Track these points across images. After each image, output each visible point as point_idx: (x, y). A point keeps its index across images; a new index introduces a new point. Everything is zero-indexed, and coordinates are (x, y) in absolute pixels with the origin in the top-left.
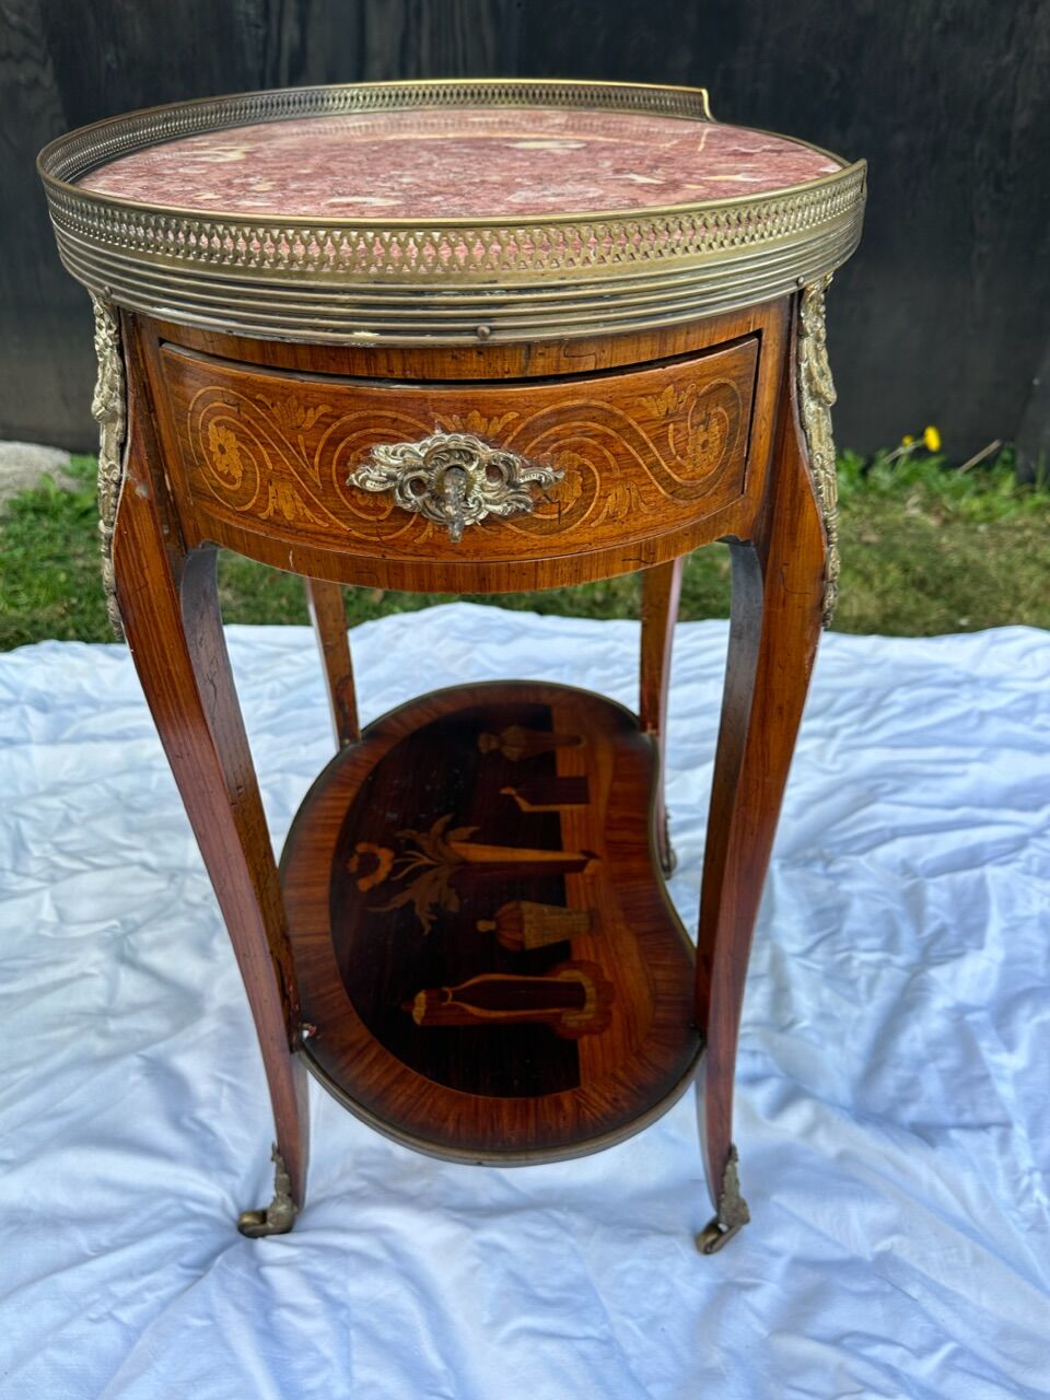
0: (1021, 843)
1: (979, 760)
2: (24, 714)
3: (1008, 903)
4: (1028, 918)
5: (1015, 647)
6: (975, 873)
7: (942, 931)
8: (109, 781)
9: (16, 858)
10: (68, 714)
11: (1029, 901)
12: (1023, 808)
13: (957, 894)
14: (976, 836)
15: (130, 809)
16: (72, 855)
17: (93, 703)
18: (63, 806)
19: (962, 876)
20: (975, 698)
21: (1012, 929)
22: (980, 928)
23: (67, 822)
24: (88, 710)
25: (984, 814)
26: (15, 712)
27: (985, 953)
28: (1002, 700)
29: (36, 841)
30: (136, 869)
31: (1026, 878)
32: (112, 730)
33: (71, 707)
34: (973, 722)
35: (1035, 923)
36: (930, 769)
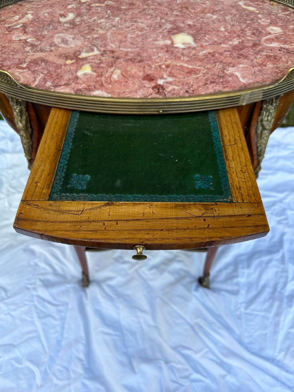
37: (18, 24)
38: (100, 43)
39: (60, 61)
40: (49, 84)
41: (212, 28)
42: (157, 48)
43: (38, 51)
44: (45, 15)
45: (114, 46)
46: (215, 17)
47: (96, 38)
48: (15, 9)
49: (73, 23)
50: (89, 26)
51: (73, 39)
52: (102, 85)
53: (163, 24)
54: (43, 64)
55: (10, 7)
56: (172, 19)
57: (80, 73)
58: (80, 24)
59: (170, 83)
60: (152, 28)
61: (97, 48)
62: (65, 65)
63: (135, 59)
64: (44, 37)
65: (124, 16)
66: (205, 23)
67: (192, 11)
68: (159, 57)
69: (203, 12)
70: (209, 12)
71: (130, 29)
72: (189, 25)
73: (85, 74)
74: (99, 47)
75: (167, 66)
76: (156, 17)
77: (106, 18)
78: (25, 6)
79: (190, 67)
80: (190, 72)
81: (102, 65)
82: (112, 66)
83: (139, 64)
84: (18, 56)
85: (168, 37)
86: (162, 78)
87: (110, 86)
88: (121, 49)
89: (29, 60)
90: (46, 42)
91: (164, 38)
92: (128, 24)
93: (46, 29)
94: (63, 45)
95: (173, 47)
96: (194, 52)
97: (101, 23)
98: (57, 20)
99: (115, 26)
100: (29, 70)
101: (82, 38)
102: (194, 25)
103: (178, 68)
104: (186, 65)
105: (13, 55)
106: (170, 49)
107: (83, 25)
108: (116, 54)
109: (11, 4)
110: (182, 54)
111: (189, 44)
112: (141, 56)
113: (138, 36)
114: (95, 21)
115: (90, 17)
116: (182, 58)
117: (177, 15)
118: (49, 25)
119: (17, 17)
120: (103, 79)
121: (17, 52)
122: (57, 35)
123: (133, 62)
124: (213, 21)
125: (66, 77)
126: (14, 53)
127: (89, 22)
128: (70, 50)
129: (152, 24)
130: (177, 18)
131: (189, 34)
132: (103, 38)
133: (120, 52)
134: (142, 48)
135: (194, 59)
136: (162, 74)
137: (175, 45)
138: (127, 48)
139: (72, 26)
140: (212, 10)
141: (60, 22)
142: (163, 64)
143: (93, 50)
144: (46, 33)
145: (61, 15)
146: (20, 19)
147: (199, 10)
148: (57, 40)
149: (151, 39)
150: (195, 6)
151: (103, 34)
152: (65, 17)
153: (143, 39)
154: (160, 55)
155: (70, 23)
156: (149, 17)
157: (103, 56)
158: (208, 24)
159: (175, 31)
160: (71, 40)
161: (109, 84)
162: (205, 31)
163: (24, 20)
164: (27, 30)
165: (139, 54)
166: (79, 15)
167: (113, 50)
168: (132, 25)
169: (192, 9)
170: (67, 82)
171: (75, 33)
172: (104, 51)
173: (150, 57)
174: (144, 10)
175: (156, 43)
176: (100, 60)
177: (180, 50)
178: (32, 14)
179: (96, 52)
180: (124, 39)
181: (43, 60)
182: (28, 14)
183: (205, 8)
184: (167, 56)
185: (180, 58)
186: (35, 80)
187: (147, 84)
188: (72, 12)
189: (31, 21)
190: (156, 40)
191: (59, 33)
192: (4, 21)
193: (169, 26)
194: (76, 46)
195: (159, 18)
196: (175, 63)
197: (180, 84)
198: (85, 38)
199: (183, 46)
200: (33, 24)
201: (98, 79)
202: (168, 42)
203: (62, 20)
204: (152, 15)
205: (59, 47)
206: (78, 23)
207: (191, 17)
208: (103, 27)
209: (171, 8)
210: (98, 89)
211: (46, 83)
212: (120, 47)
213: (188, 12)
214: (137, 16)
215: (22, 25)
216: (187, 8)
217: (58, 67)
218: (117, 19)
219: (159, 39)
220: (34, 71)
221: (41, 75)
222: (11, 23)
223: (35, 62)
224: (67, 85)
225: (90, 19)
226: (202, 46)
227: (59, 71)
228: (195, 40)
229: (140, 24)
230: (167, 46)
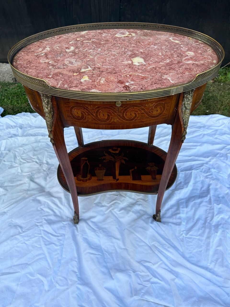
0: (202, 165)
1: (199, 146)
3: (196, 178)
4: (199, 181)
5: (216, 119)
6: (191, 171)
7: (181, 183)
11: (200, 178)
12: (205, 157)
13: (186, 176)
14: (193, 163)
19: (187, 172)
20: (204, 131)
21: (195, 183)
22: (188, 183)
25: (197, 158)
27: (188, 188)
28: (209, 131)
31: (201, 173)
34: (201, 136)
35: (200, 182)
36: (189, 147)
37: (42, 53)
38: (92, 64)
39: (71, 74)
40: (66, 86)
41: (154, 54)
42: (124, 66)
43: (57, 69)
44: (57, 48)
45: (99, 65)
46: (156, 47)
47: (89, 61)
48: (38, 45)
49: (73, 52)
50: (84, 54)
51: (76, 61)
52: (95, 86)
53: (126, 52)
54: (61, 75)
55: (35, 43)
56: (131, 49)
57: (82, 80)
58: (78, 53)
59: (133, 84)
60: (120, 54)
61: (90, 66)
62: (73, 76)
63: (112, 72)
64: (59, 60)
65: (103, 48)
66: (150, 51)
67: (143, 44)
68: (125, 70)
69: (149, 44)
70: (152, 45)
71: (107, 55)
72: (141, 52)
73: (85, 81)
74: (91, 66)
75: (130, 76)
76: (122, 48)
77: (93, 49)
78: (44, 42)
79: (143, 75)
80: (143, 78)
81: (94, 76)
82: (100, 76)
83: (115, 75)
84: (46, 71)
85: (130, 59)
86: (128, 82)
87: (100, 87)
88: (104, 66)
89: (53, 73)
90: (60, 63)
91: (127, 60)
92: (106, 52)
93: (59, 56)
94: (70, 65)
95: (133, 65)
96: (144, 67)
97: (90, 52)
98: (65, 51)
99: (98, 54)
100: (54, 79)
101: (81, 61)
102: (144, 52)
103: (136, 76)
104: (140, 75)
105: (42, 71)
106: (131, 66)
107: (80, 54)
108: (101, 70)
109: (35, 42)
110: (138, 69)
111: (142, 63)
112: (115, 70)
113: (112, 59)
114: (86, 51)
115: (84, 49)
116: (138, 71)
117: (134, 47)
118: (60, 53)
119: (41, 49)
120: (96, 83)
121: (45, 69)
122: (66, 59)
123: (111, 74)
124: (155, 49)
125: (75, 82)
126: (43, 70)
127: (83, 52)
128: (75, 68)
129: (120, 52)
130: (134, 48)
131: (141, 57)
132: (93, 60)
133: (103, 68)
134: (115, 66)
135: (145, 71)
136: (128, 80)
137: (134, 64)
138: (107, 66)
139: (74, 54)
140: (154, 44)
141: (66, 52)
142: (128, 74)
143: (88, 68)
144: (59, 58)
145: (67, 48)
146: (42, 50)
147: (146, 43)
148: (66, 62)
149: (120, 61)
150: (144, 41)
151: (92, 58)
152: (69, 49)
153: (115, 61)
154: (126, 69)
155: (73, 53)
156: (118, 48)
157: (94, 71)
158: (152, 51)
159: (133, 56)
160: (74, 62)
161: (99, 85)
162: (150, 55)
163: (45, 51)
164: (48, 57)
165: (114, 69)
166: (77, 48)
167: (99, 67)
168: (108, 53)
169: (142, 43)
170: (76, 85)
171: (76, 58)
172: (94, 68)
173: (120, 71)
174: (114, 44)
175: (123, 63)
176: (93, 73)
177: (137, 67)
178: (49, 47)
179: (90, 68)
180: (105, 61)
181: (60, 73)
182: (47, 47)
183: (150, 42)
184: (130, 70)
185: (137, 71)
186: (58, 84)
187: (120, 85)
188: (73, 46)
189: (50, 52)
190: (123, 61)
191: (67, 58)
192: (33, 51)
193: (130, 53)
194: (78, 65)
195: (123, 49)
196: (134, 74)
197: (138, 85)
198: (83, 61)
199: (138, 64)
200: (51, 53)
201: (93, 83)
202: (130, 62)
203: (67, 50)
204: (119, 47)
205: (68, 66)
206: (77, 52)
207: (142, 47)
208: (92, 54)
210: (94, 89)
211: (64, 85)
212: (103, 66)
213: (140, 45)
214: (111, 48)
215: (44, 54)
216: (139, 42)
217: (70, 77)
218: (99, 50)
219: (124, 60)
220: (56, 79)
221: (61, 81)
222: (38, 53)
223: (56, 74)
224: (76, 86)
225: (84, 50)
226: (149, 64)
227: (70, 79)
228: (145, 61)
229: (113, 52)
230: (129, 64)
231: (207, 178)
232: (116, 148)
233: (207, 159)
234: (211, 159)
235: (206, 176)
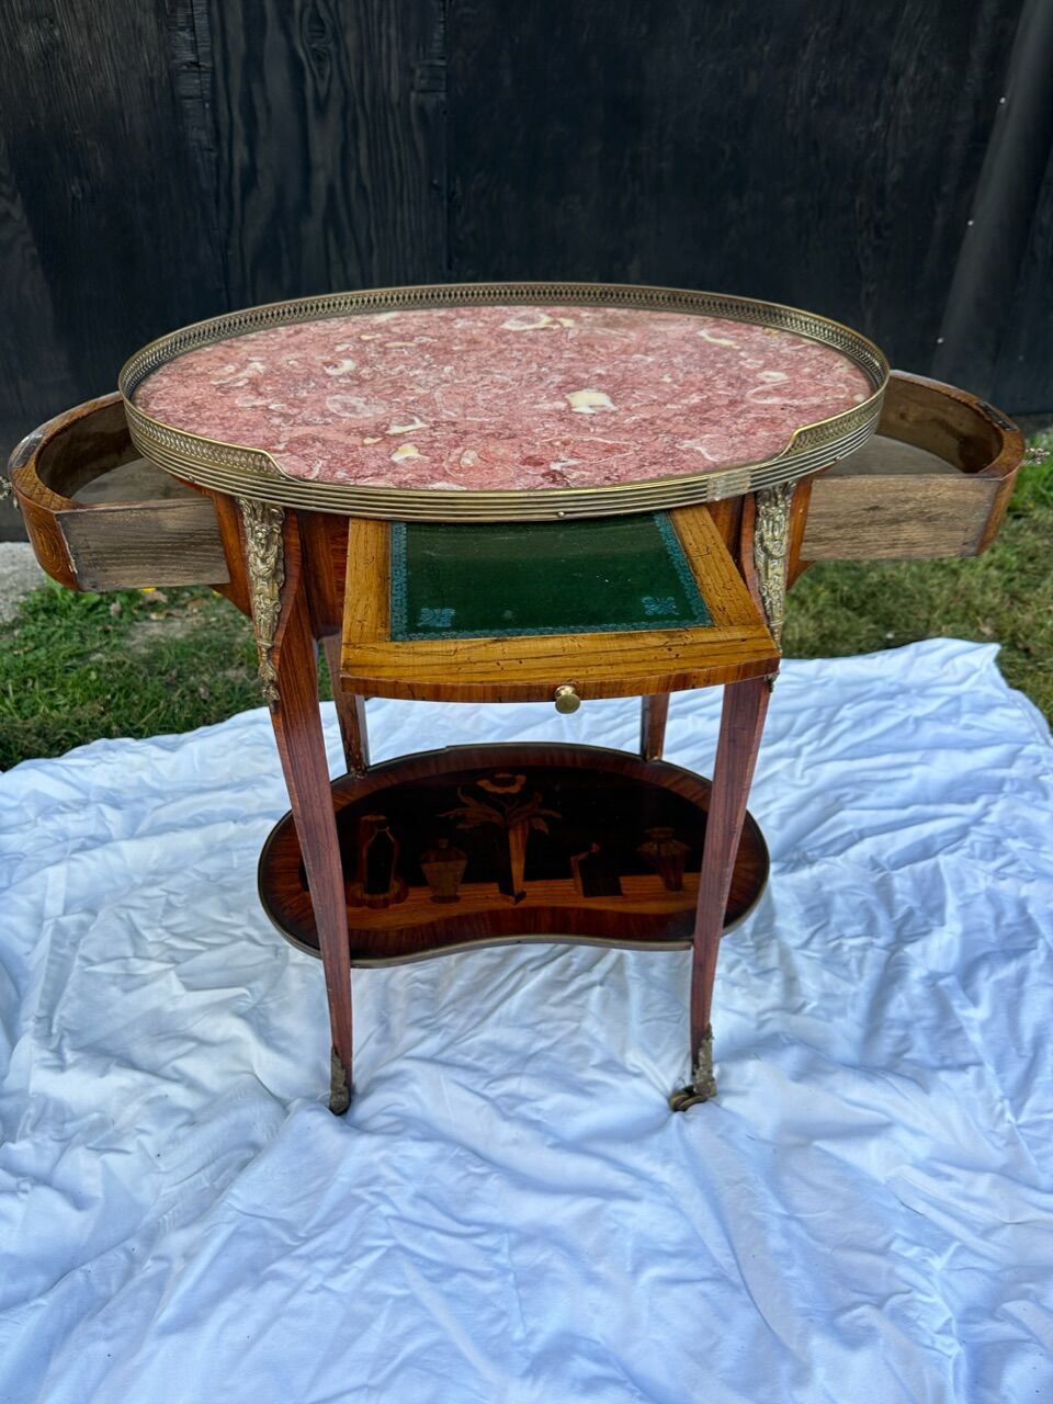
0: (963, 832)
2: (100, 812)
3: (960, 885)
4: (977, 895)
6: (929, 863)
7: (910, 913)
8: (197, 867)
9: (135, 945)
10: (138, 807)
11: (976, 881)
12: (961, 801)
13: (918, 882)
15: (224, 889)
16: (184, 937)
17: (157, 794)
18: (163, 893)
19: (920, 866)
21: (965, 906)
22: (941, 907)
23: (170, 908)
24: (158, 802)
25: (930, 809)
26: (92, 811)
27: (947, 928)
29: (148, 928)
30: (244, 944)
31: (971, 861)
32: (183, 818)
33: (139, 800)
35: (982, 898)
37: (239, 380)
38: (425, 410)
39: (352, 440)
40: (341, 475)
41: (646, 378)
42: (540, 415)
43: (299, 424)
44: (291, 363)
45: (452, 414)
46: (650, 359)
47: (413, 401)
48: (221, 354)
49: (354, 376)
50: (393, 383)
51: (366, 403)
52: (445, 474)
53: (546, 375)
55: (208, 349)
56: (561, 366)
57: (397, 458)
58: (372, 379)
60: (524, 383)
61: (420, 418)
62: (364, 445)
63: (500, 433)
64: (303, 401)
65: (462, 363)
66: (629, 371)
67: (602, 350)
68: (547, 429)
69: (624, 352)
70: (637, 352)
71: (479, 385)
72: (599, 375)
73: (408, 459)
74: (424, 417)
75: (565, 443)
76: (529, 363)
77: (425, 368)
78: (240, 347)
79: (609, 442)
80: (610, 450)
81: (437, 445)
82: (457, 446)
83: (510, 442)
85: (560, 397)
86: (558, 460)
87: (462, 475)
88: (468, 418)
89: (287, 439)
90: (310, 409)
91: (551, 398)
92: (472, 377)
93: (303, 388)
94: (347, 415)
95: (571, 412)
96: (613, 419)
97: (415, 376)
98: (321, 373)
99: (446, 382)
100: (293, 453)
101: (384, 402)
102: (609, 376)
103: (586, 444)
104: (600, 440)
105: (248, 430)
106: (566, 416)
107: (379, 380)
108: (460, 428)
109: (207, 345)
110: (591, 423)
111: (603, 406)
112: (510, 429)
113: (497, 396)
114: (401, 372)
115: (389, 366)
116: (592, 430)
117: (572, 359)
118: (306, 380)
119: (230, 368)
120: (445, 465)
121: (256, 426)
122: (328, 399)
123: (497, 438)
124: (648, 366)
125: (372, 463)
126: (250, 428)
127: (390, 376)
128: (366, 422)
129: (522, 376)
130: (572, 364)
131: (599, 390)
132: (427, 401)
133: (468, 424)
134: (511, 416)
135: (617, 429)
136: (557, 455)
137: (574, 410)
138: (480, 417)
139: (357, 383)
140: (642, 349)
141: (329, 376)
142: (556, 440)
143: (412, 422)
144: (305, 394)
145: (327, 364)
146: (238, 371)
147: (615, 348)
148: (332, 408)
149: (524, 401)
150: (607, 342)
151: (425, 395)
152: (336, 366)
153: (509, 401)
154: (547, 426)
155: (351, 378)
156: (514, 364)
157: (435, 431)
158: (636, 372)
159: (572, 386)
160: (362, 405)
161: (459, 472)
162: (632, 384)
163: (247, 373)
164: (262, 390)
165: (505, 426)
166: (364, 363)
167: (454, 420)
168: (482, 379)
169: (601, 346)
170: (376, 471)
171: (366, 393)
172: (435, 422)
173: (529, 430)
174: (501, 352)
175: (536, 406)
176: (431, 436)
177: (587, 417)
178: (263, 362)
179: (419, 424)
180: (470, 403)
181: (314, 438)
182: (251, 362)
183: (629, 345)
184: (562, 428)
185: (588, 429)
186: (311, 469)
187: (531, 471)
188: (348, 357)
189: (266, 374)
190: (535, 403)
191: (332, 394)
192: (202, 374)
193: (558, 379)
194: (376, 415)
195: (535, 366)
196: (578, 438)
197: (593, 468)
198: (391, 403)
199: (591, 411)
200: (270, 379)
201: (435, 465)
202: (562, 405)
203: (330, 371)
204: (519, 360)
205: (340, 417)
206: (367, 377)
207: (602, 361)
208: (423, 382)
209: (558, 348)
210: (440, 481)
211: (334, 472)
212: (465, 416)
213: (594, 353)
214: (490, 363)
215: (247, 381)
216: (591, 346)
217: (350, 448)
218: (447, 369)
219: (540, 400)
220: (303, 456)
221: (321, 461)
222: (221, 378)
223: (301, 442)
224: (377, 475)
225: (391, 369)
226: (628, 409)
227: (354, 455)
228: (614, 401)
229: (498, 376)
230: (559, 412)
231: (1004, 879)
232: (507, 776)
233: (974, 809)
234: (986, 805)
235: (997, 871)
